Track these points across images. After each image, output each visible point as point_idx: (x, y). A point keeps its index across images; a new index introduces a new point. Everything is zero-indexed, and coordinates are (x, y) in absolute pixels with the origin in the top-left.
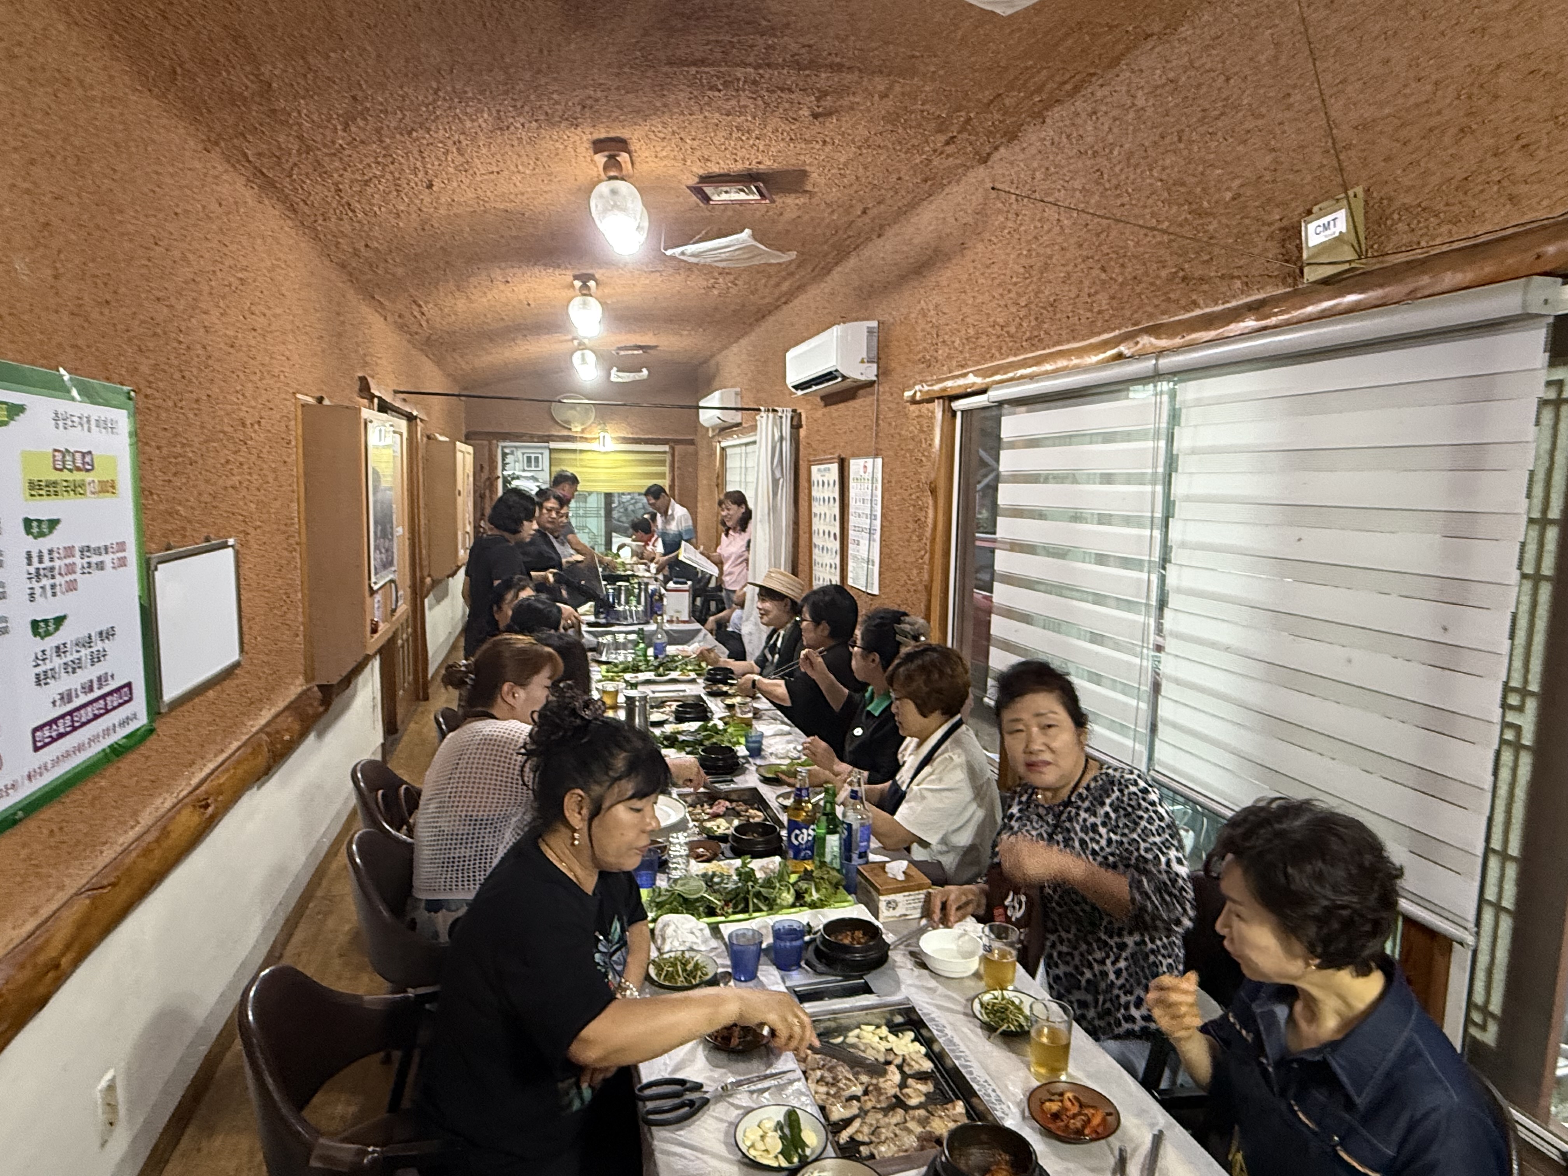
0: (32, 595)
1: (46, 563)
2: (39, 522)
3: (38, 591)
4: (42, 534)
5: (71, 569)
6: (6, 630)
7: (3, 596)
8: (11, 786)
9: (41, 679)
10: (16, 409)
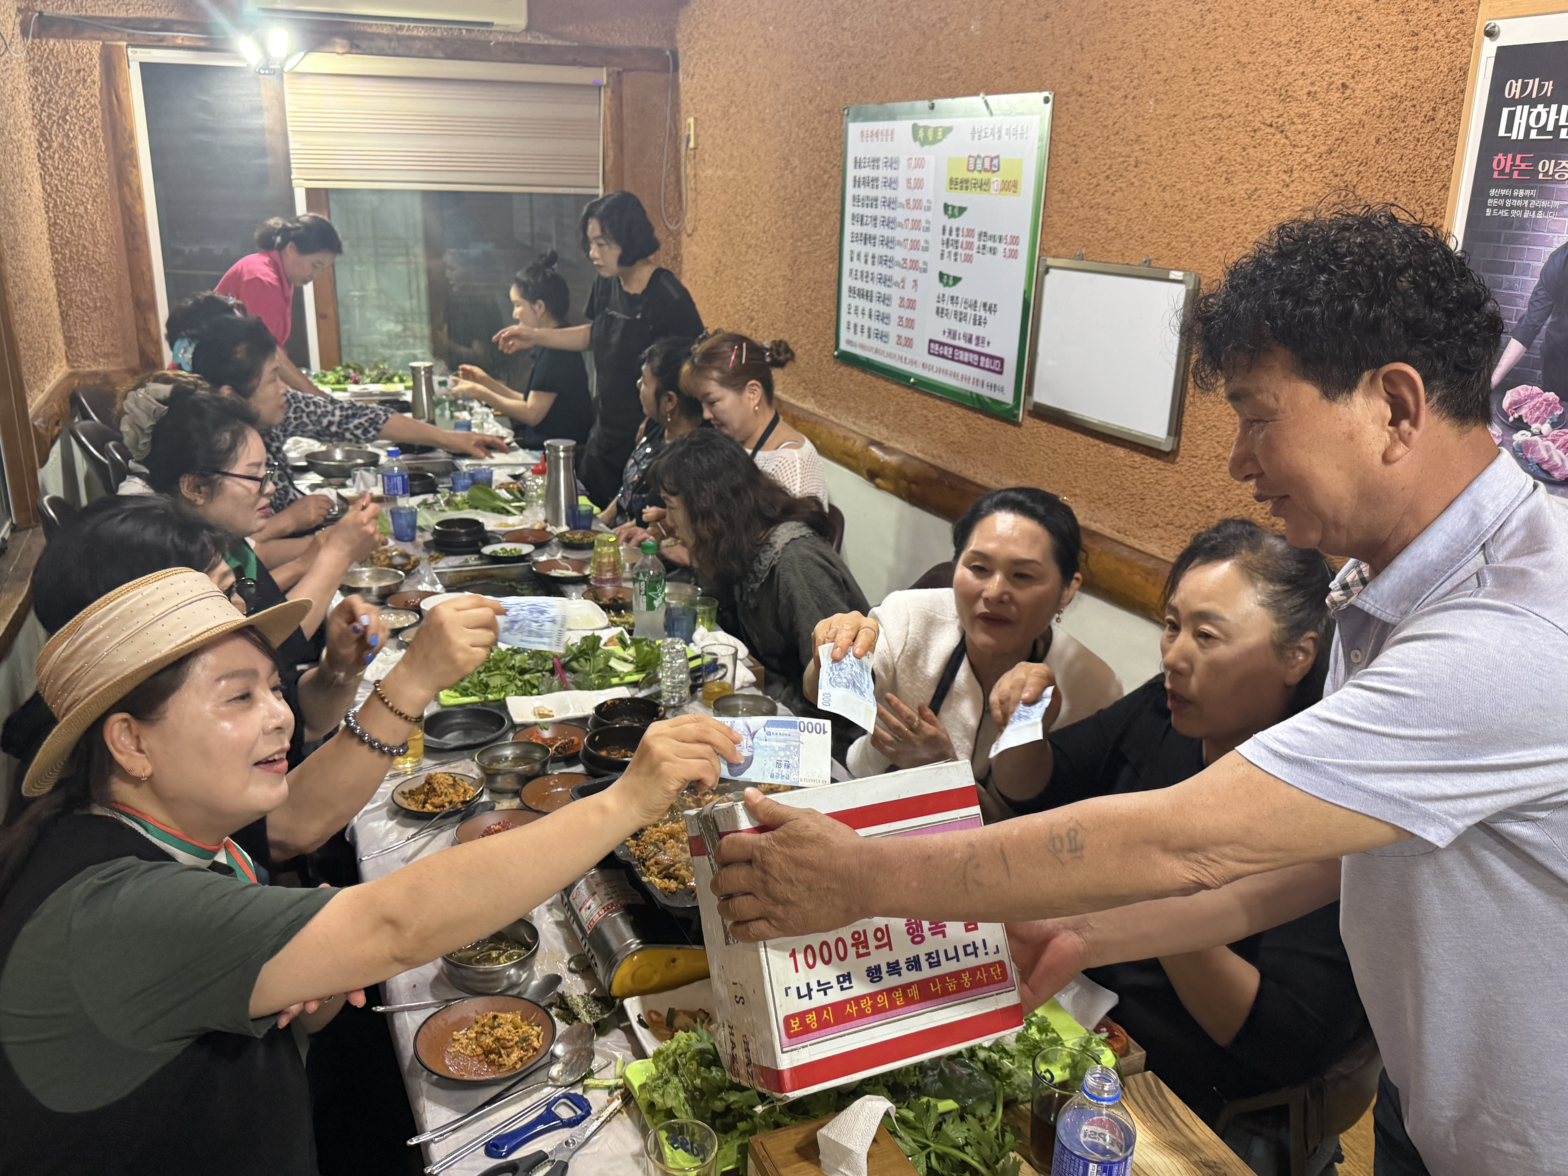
0: (942, 255)
1: (954, 237)
2: (954, 207)
3: (946, 255)
4: (953, 216)
5: (970, 246)
6: (925, 271)
7: (926, 249)
8: (914, 363)
9: (940, 312)
10: (947, 130)
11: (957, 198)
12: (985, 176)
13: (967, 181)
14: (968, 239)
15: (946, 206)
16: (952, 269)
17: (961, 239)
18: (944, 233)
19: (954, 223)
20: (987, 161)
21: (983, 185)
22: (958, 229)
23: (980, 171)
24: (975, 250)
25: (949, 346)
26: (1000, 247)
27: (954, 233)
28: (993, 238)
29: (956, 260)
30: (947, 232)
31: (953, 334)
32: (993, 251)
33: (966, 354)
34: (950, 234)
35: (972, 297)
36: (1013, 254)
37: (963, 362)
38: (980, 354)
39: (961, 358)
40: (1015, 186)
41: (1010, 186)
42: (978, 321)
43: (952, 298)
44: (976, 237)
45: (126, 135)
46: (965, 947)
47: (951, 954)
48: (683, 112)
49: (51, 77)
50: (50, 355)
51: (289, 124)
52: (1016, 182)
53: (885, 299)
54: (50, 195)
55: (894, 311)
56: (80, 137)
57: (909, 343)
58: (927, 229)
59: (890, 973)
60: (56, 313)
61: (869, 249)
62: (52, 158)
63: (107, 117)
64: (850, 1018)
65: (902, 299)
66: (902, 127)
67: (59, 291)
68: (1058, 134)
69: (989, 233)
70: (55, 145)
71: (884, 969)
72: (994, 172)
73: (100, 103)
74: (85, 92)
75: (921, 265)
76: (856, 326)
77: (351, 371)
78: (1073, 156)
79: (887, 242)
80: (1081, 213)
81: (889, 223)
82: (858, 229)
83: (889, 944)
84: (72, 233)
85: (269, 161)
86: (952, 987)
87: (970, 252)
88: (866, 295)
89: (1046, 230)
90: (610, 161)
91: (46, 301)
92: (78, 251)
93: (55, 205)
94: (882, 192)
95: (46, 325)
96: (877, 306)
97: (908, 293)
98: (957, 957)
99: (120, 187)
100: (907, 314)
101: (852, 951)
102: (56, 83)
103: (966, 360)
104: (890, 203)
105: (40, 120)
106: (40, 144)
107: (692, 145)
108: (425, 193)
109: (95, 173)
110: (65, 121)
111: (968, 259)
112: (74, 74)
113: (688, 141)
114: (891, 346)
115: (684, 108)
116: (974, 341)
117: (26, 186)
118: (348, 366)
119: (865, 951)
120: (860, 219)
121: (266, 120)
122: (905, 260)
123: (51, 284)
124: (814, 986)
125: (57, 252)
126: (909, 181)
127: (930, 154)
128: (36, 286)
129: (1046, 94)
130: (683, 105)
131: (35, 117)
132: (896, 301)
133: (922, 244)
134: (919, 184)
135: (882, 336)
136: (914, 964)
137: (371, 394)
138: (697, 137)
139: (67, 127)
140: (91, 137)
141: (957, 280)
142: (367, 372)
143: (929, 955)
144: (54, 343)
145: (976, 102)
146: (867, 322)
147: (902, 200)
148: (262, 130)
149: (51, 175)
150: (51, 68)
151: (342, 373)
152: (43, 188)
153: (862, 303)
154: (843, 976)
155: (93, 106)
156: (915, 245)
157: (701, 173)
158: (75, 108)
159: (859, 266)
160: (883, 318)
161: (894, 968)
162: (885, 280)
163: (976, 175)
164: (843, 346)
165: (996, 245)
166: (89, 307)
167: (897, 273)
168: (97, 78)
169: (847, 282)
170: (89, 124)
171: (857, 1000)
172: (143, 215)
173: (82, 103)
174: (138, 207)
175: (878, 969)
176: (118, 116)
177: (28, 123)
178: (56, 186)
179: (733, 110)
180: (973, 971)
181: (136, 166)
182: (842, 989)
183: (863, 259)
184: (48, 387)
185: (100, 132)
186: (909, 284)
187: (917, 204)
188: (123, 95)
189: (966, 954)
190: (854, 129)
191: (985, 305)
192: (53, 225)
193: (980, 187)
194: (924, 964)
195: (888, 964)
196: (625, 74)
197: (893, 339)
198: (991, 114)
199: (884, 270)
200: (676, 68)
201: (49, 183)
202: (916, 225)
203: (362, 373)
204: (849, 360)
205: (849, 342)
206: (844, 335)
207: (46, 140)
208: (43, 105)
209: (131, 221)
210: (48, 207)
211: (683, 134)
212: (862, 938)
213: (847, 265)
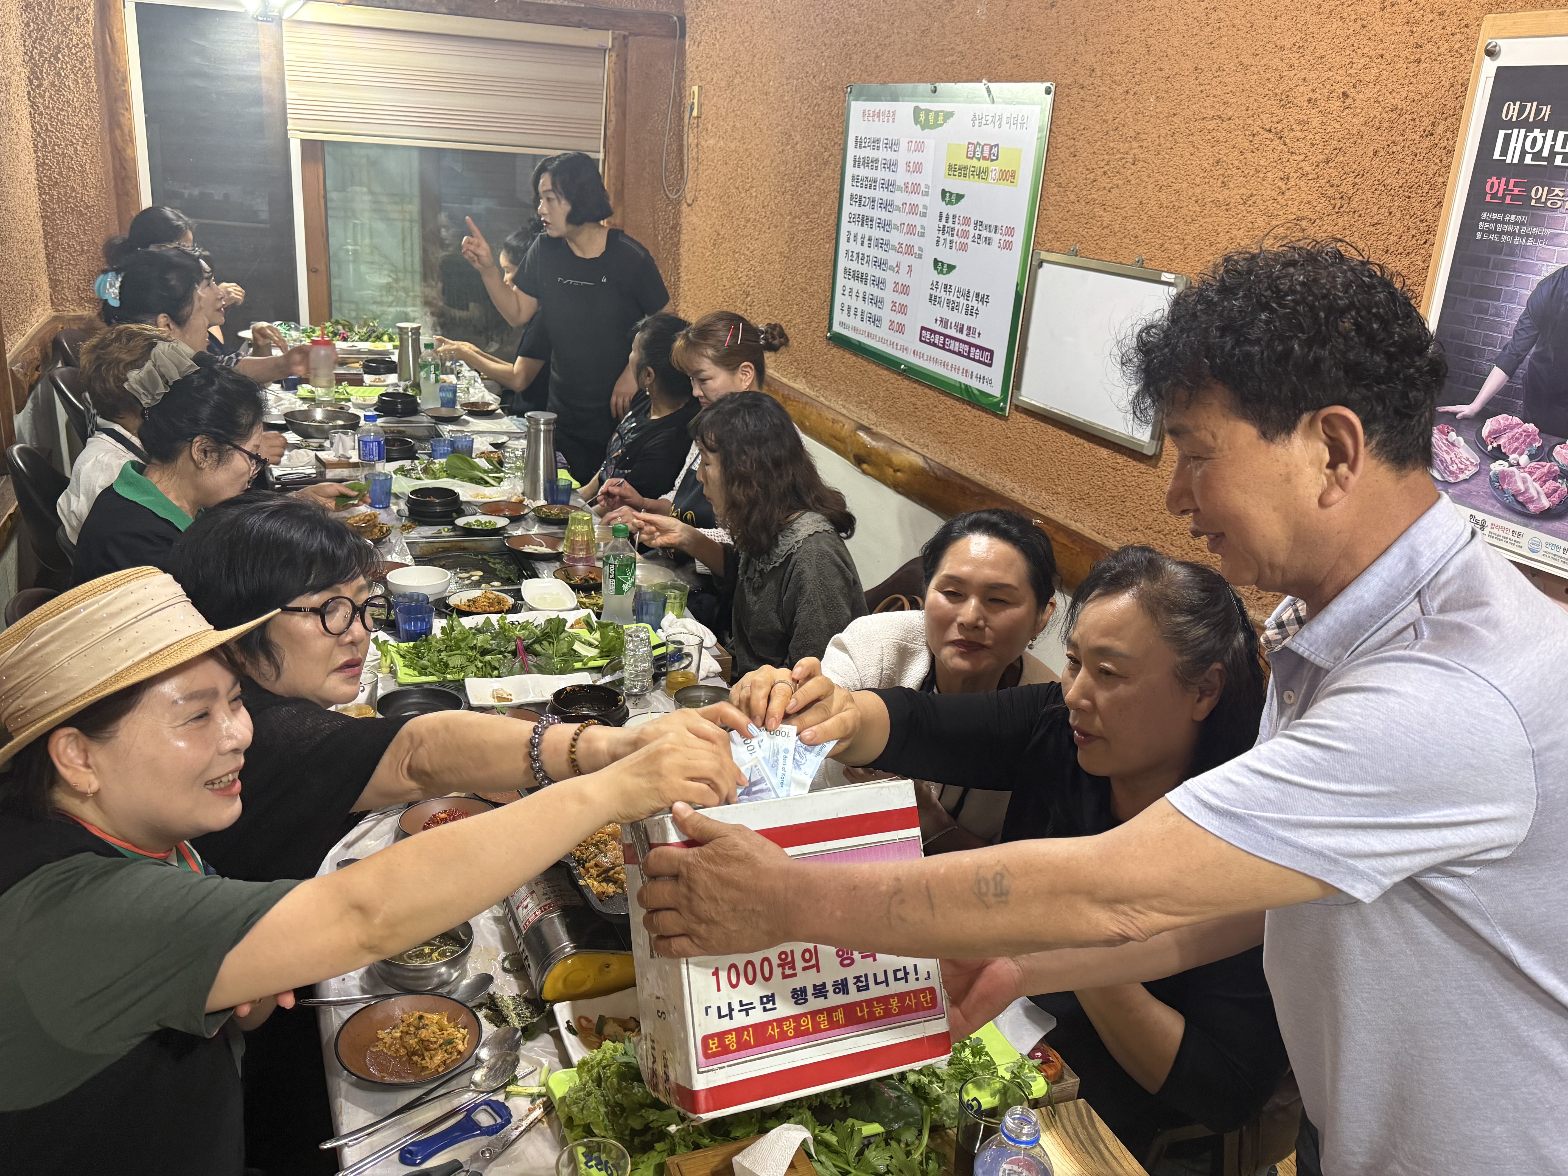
0: (938, 241)
1: (950, 224)
2: (951, 194)
3: (941, 242)
4: (950, 203)
5: (965, 234)
6: (920, 256)
7: (922, 235)
8: (905, 349)
9: (933, 299)
10: (949, 115)
11: (955, 185)
12: (984, 164)
13: (965, 168)
14: (965, 228)
15: (944, 192)
16: (947, 256)
17: (957, 226)
18: (940, 220)
19: (951, 210)
20: (987, 149)
21: (981, 174)
22: (954, 217)
23: (979, 159)
24: (971, 239)
25: (940, 334)
26: (996, 237)
27: (951, 220)
28: (988, 227)
29: (951, 248)
30: (944, 219)
31: (944, 323)
32: (988, 241)
33: (957, 344)
34: (947, 222)
35: (965, 287)
36: (1008, 246)
37: (954, 352)
38: (971, 345)
39: (952, 348)
40: (1013, 176)
41: (1009, 176)
42: (971, 312)
43: (946, 286)
44: (972, 225)
45: (119, 77)
46: (895, 972)
47: (880, 978)
48: (688, 79)
49: (44, 13)
50: (33, 298)
51: (286, 73)
52: (1014, 172)
53: (879, 283)
54: (39, 134)
55: (888, 295)
56: (72, 76)
57: (901, 329)
58: (924, 215)
59: (816, 995)
60: (42, 255)
61: (866, 231)
62: (43, 97)
63: (100, 58)
64: (771, 1040)
65: (896, 284)
66: (904, 109)
67: (46, 233)
68: (1058, 126)
69: (985, 223)
70: (46, 83)
71: (810, 990)
72: (992, 160)
73: (93, 43)
74: (78, 31)
75: (916, 250)
76: (849, 308)
77: (340, 327)
78: (1072, 150)
79: (885, 225)
80: (1078, 208)
81: (887, 205)
82: (856, 210)
83: (817, 966)
84: (60, 174)
85: (265, 109)
86: (879, 1011)
87: (965, 241)
88: (861, 277)
89: (1042, 223)
90: (612, 126)
91: (32, 242)
92: (66, 193)
93: (45, 145)
94: (881, 174)
95: (30, 268)
96: (871, 290)
97: (903, 278)
98: (886, 982)
99: (111, 131)
100: (901, 299)
101: (777, 972)
102: (49, 20)
103: (956, 350)
104: (889, 185)
105: (32, 57)
106: (31, 82)
107: (695, 113)
108: (422, 149)
109: (86, 114)
110: (57, 59)
111: (964, 247)
112: (67, 11)
113: (692, 109)
114: (883, 331)
115: (689, 76)
116: (965, 332)
117: (14, 125)
118: (337, 323)
119: (791, 972)
120: (858, 200)
121: (264, 68)
122: (901, 244)
123: (38, 225)
124: (736, 1006)
125: (45, 193)
126: (908, 164)
127: (930, 137)
128: (21, 227)
129: (1048, 84)
130: (688, 72)
131: (26, 53)
132: (890, 286)
133: (919, 229)
134: (918, 168)
135: (875, 320)
136: (842, 987)
137: (359, 352)
138: (700, 106)
139: (58, 66)
140: (83, 77)
141: (951, 268)
142: (356, 329)
143: (858, 979)
144: (38, 286)
145: (978, 88)
146: (860, 305)
147: (900, 183)
148: (258, 78)
149: (41, 114)
150: (44, 5)
151: (331, 329)
152: (33, 126)
153: (857, 286)
154: (767, 996)
155: (87, 46)
156: (911, 230)
157: (703, 143)
158: (67, 46)
159: (856, 247)
160: (877, 302)
161: (820, 991)
162: (880, 264)
163: (974, 162)
164: (836, 328)
165: (992, 235)
166: (76, 251)
167: (892, 258)
168: (91, 18)
169: (843, 262)
170: (81, 64)
171: (780, 1021)
172: (134, 160)
173: (75, 42)
174: (129, 151)
175: (804, 990)
176: (111, 56)
177: (18, 60)
178: (46, 125)
179: (737, 81)
180: (901, 996)
181: (128, 109)
182: (765, 1010)
183: (859, 241)
184: (30, 331)
185: (92, 72)
186: (904, 269)
187: (915, 189)
188: (117, 35)
189: (896, 979)
190: (857, 108)
191: (978, 295)
192: (41, 165)
193: (978, 175)
194: (852, 988)
195: (815, 986)
196: (630, 38)
197: (886, 324)
198: (993, 102)
199: (880, 254)
200: (683, 35)
201: (38, 122)
202: (913, 209)
203: (351, 330)
204: (841, 342)
205: (842, 324)
206: (838, 316)
207: (37, 78)
208: (34, 42)
209: (121, 164)
210: (36, 146)
211: (688, 102)
212: (789, 959)
213: (843, 246)
